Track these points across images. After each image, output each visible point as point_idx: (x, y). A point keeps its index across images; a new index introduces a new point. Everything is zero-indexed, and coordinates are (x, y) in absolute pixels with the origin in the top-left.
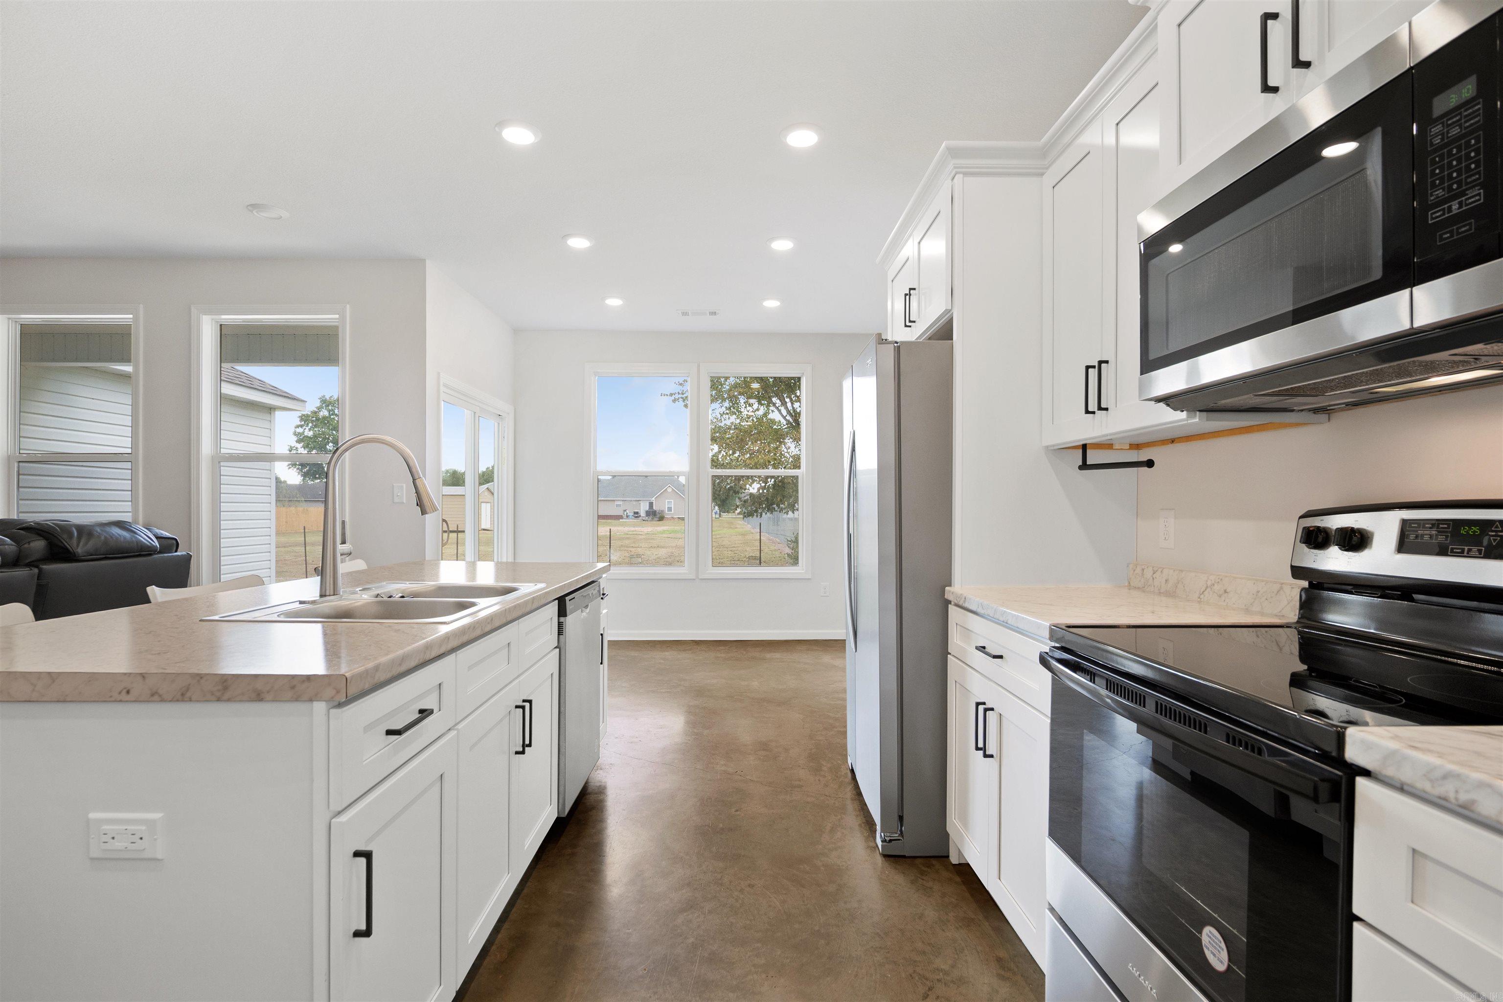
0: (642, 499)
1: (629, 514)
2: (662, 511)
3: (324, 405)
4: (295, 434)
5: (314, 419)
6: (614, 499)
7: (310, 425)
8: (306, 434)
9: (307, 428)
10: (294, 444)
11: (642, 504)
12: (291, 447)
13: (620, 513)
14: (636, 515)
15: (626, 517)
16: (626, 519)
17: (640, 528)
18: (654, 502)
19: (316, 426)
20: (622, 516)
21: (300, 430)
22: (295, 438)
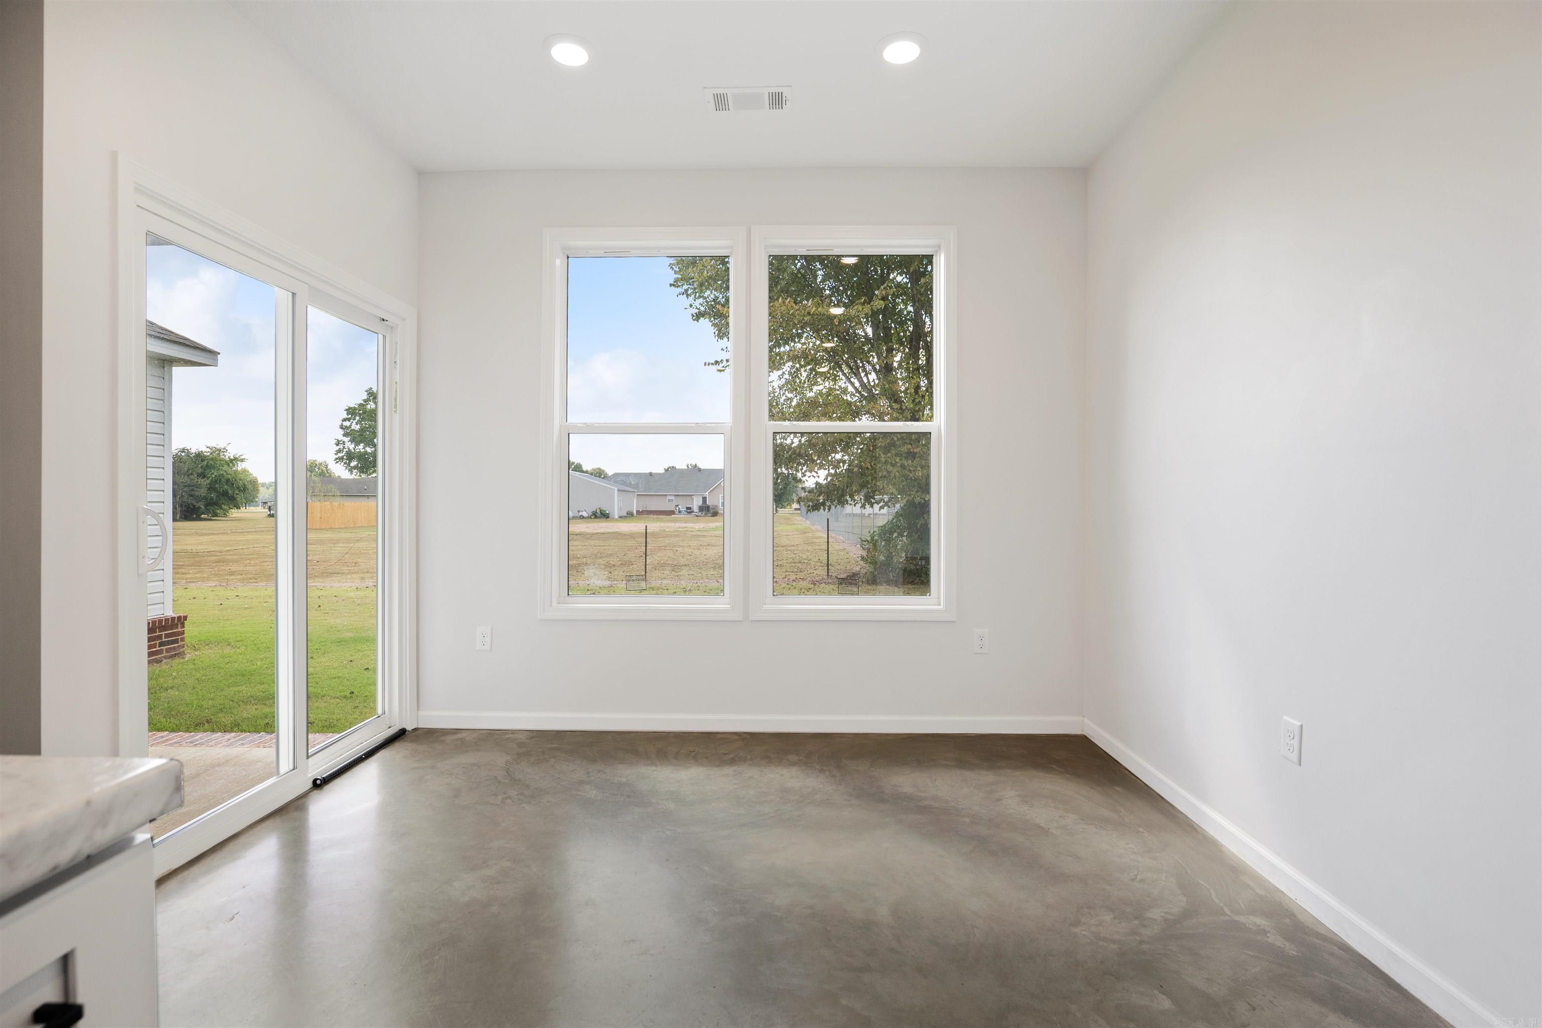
0: (695, 494)
1: (681, 509)
2: (716, 506)
3: (371, 398)
4: (342, 427)
5: (362, 412)
6: (666, 494)
7: (358, 418)
8: (353, 427)
9: (354, 422)
10: (341, 438)
11: (695, 498)
12: (338, 440)
13: (673, 509)
14: (689, 510)
15: (678, 513)
16: (677, 514)
17: (691, 524)
18: (707, 496)
19: (363, 419)
20: (674, 511)
21: (347, 424)
22: (342, 432)
